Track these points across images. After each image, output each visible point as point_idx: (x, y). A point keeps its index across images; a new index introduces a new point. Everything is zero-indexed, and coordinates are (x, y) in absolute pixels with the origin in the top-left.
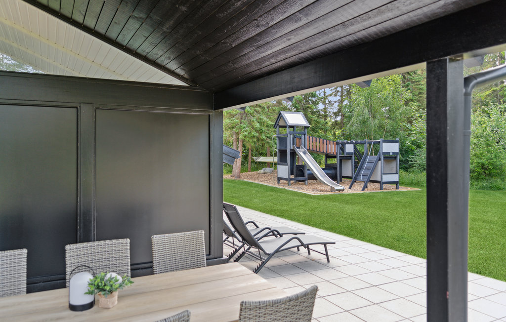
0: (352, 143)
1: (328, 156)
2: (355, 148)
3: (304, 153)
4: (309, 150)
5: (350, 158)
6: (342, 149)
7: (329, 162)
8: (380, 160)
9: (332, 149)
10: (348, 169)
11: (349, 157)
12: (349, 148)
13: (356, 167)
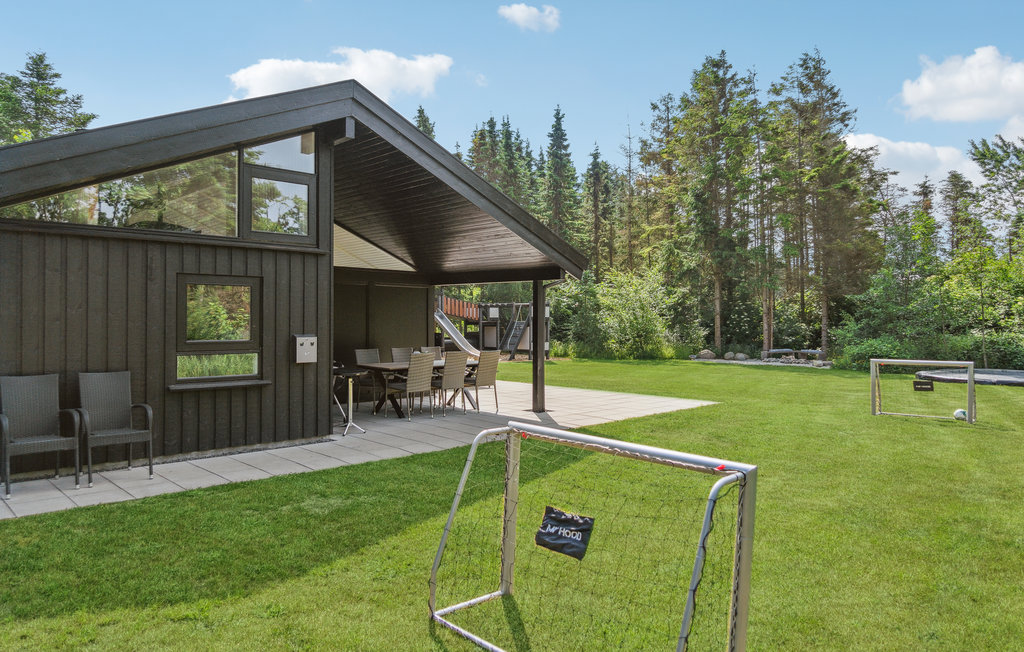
0: (496, 306)
1: (468, 322)
2: (500, 312)
3: (442, 317)
4: (447, 314)
5: (495, 325)
6: (485, 313)
7: (469, 330)
8: (528, 325)
9: (473, 313)
10: (492, 338)
11: (493, 323)
12: (494, 313)
13: (501, 336)
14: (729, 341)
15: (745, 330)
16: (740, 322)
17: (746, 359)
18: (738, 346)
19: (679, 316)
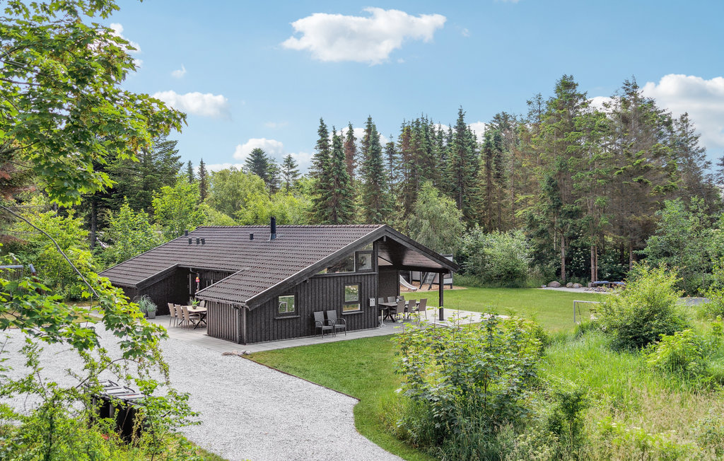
14: (571, 275)
15: (582, 268)
16: (579, 262)
17: (580, 287)
18: (577, 278)
19: (539, 258)
